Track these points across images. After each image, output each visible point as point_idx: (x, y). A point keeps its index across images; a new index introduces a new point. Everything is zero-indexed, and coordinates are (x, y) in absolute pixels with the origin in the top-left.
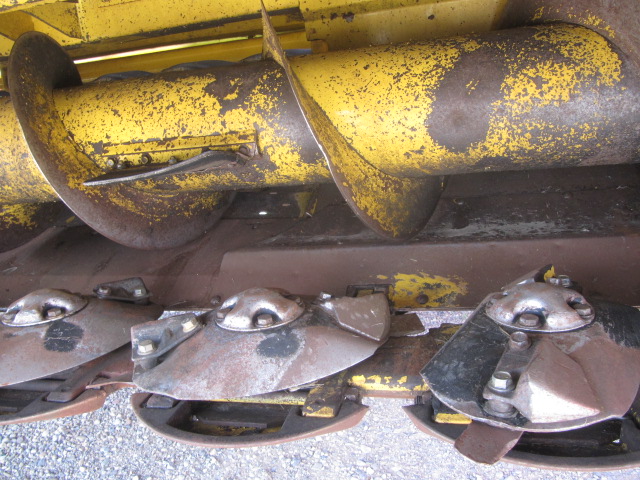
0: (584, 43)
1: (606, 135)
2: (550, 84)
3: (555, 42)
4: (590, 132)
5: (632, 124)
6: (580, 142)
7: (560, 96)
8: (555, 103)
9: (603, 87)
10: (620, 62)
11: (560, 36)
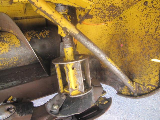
0: (10, 37)
1: (21, 59)
2: (2, 48)
3: (2, 37)
4: (16, 59)
5: (26, 56)
6: (15, 61)
7: (6, 51)
8: (5, 53)
9: (16, 48)
10: (20, 41)
11: (4, 35)
